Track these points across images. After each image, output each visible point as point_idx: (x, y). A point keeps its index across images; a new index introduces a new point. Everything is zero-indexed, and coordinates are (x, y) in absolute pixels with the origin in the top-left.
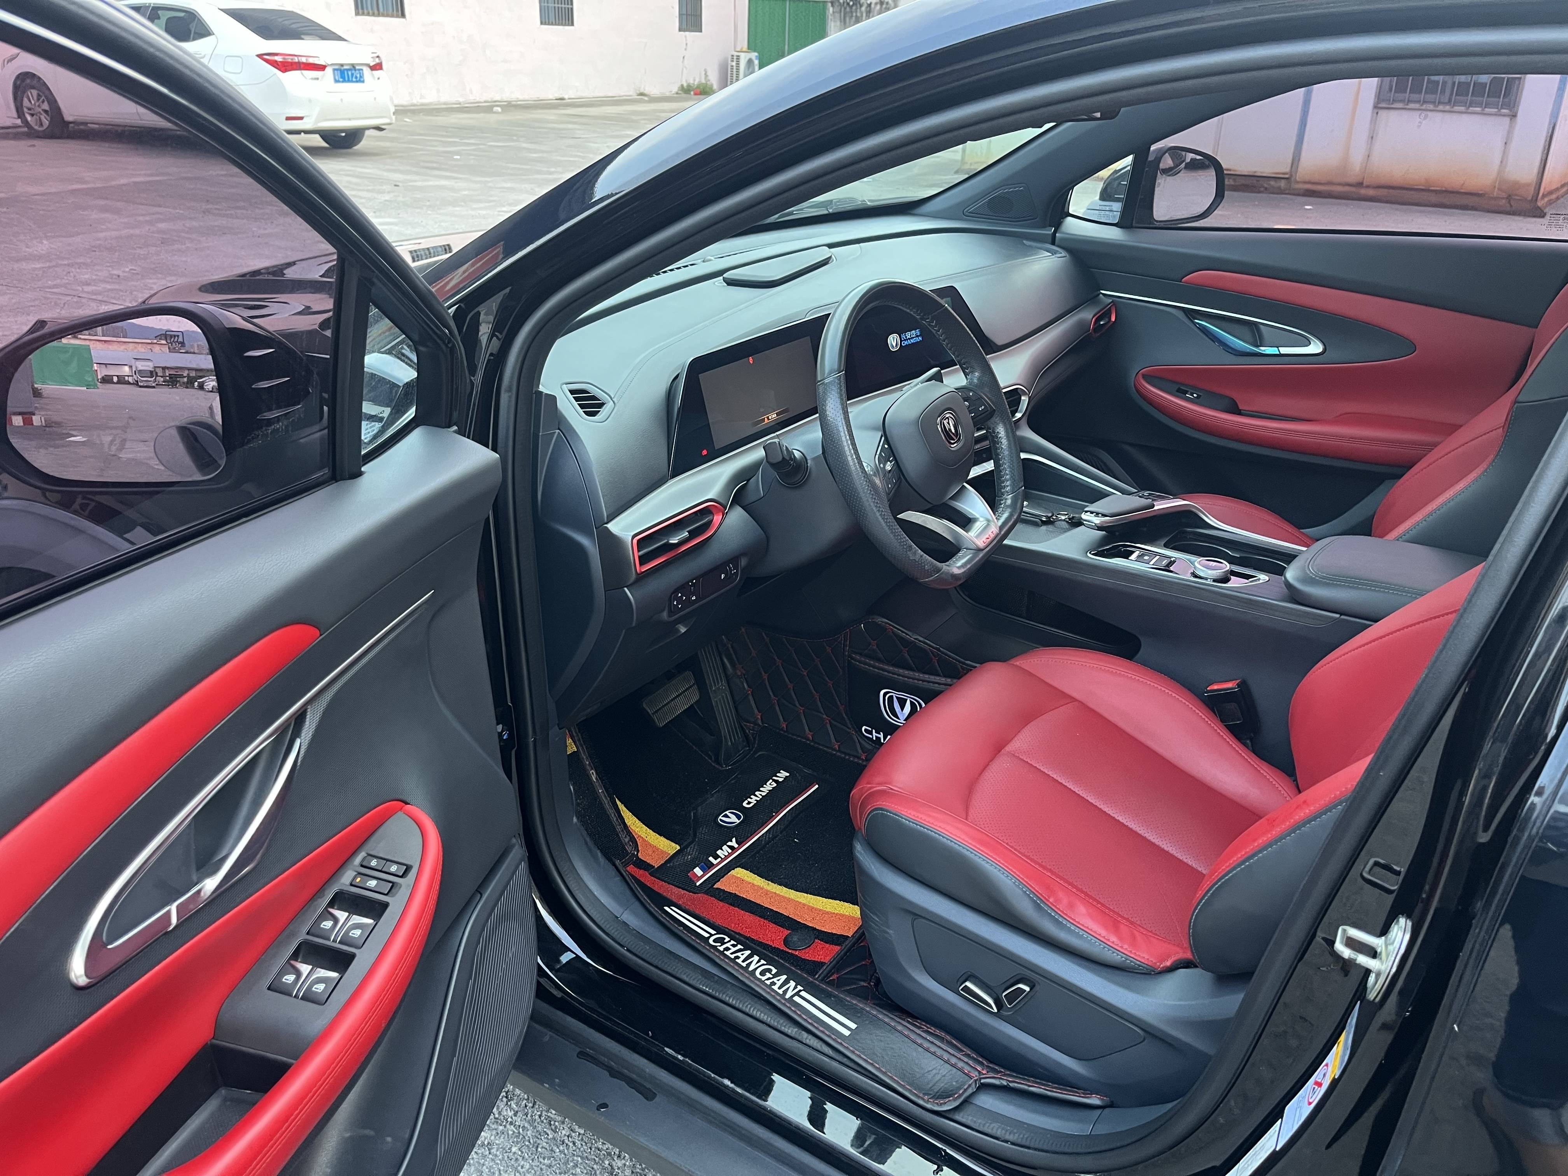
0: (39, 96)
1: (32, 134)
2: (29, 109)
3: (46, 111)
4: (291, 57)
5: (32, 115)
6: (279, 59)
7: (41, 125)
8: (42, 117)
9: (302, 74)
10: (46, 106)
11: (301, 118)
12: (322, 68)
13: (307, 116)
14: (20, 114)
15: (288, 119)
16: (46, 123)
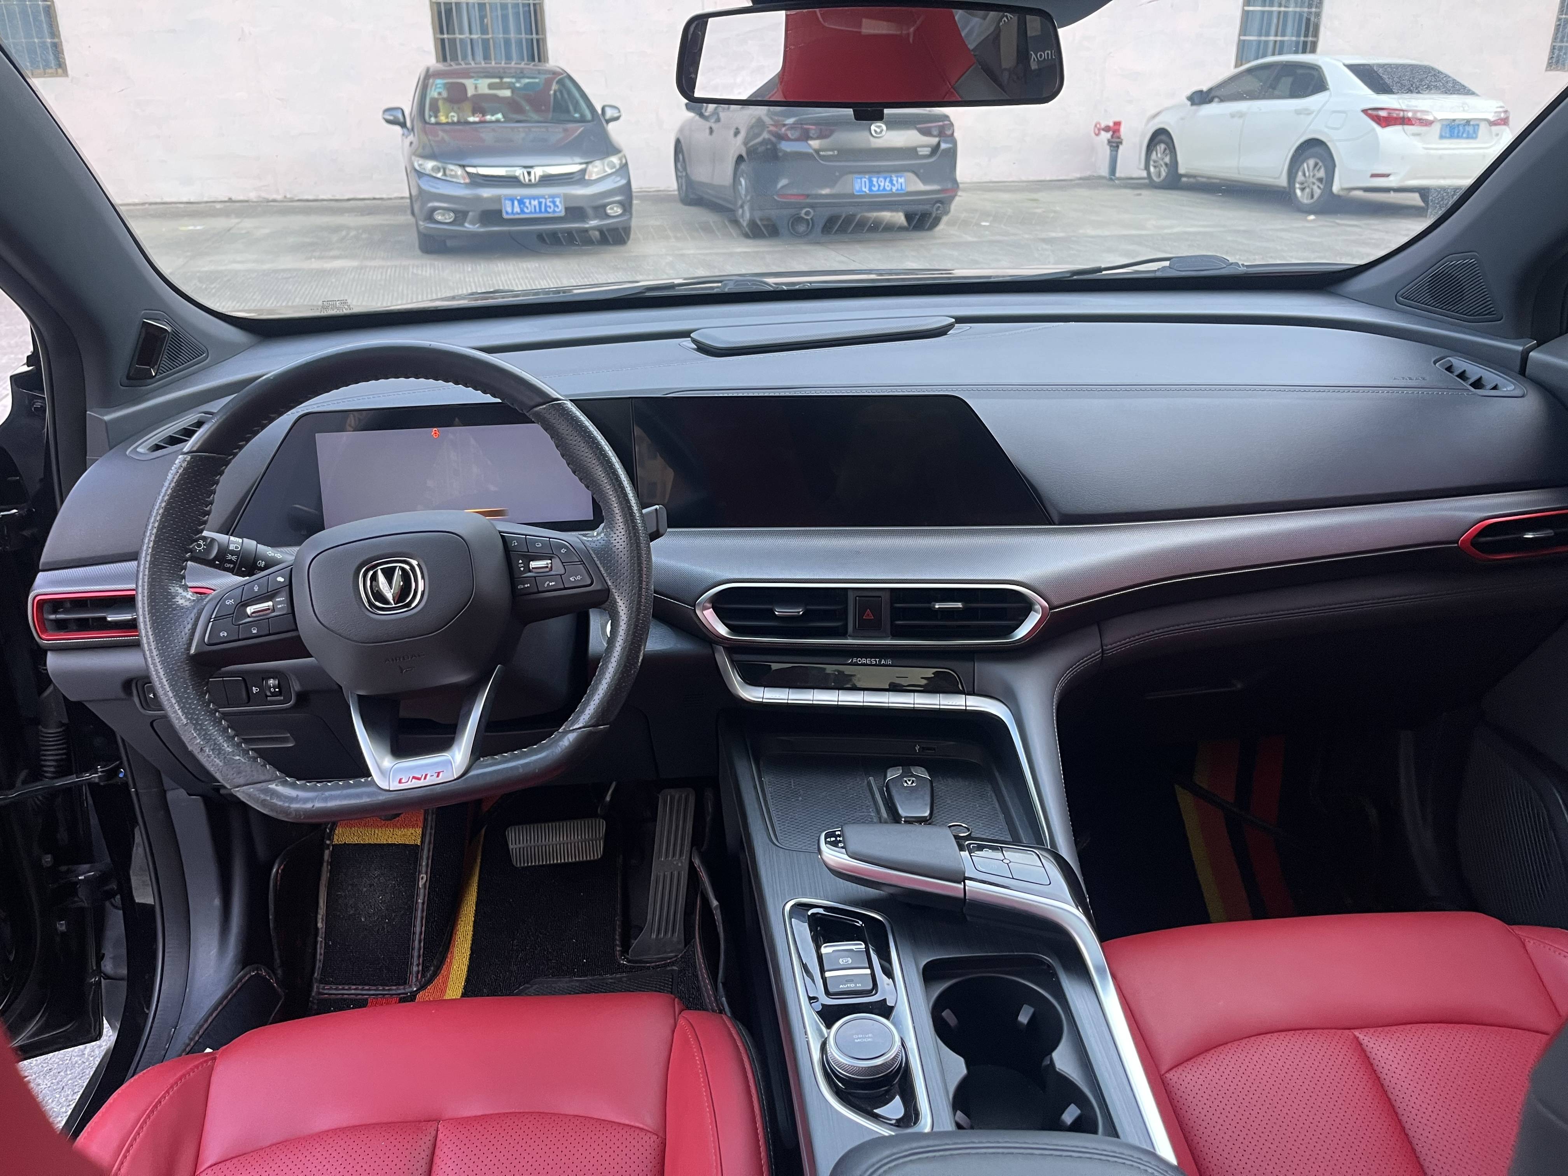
0: (1165, 149)
1: (1151, 185)
2: (1155, 162)
3: (1166, 164)
4: (1397, 112)
5: (1155, 167)
6: (1383, 114)
7: (1159, 176)
8: (1162, 169)
9: (1404, 129)
10: (1167, 159)
11: (1388, 175)
12: (1428, 123)
13: (1395, 173)
14: (1147, 168)
15: (1373, 176)
16: (1163, 174)
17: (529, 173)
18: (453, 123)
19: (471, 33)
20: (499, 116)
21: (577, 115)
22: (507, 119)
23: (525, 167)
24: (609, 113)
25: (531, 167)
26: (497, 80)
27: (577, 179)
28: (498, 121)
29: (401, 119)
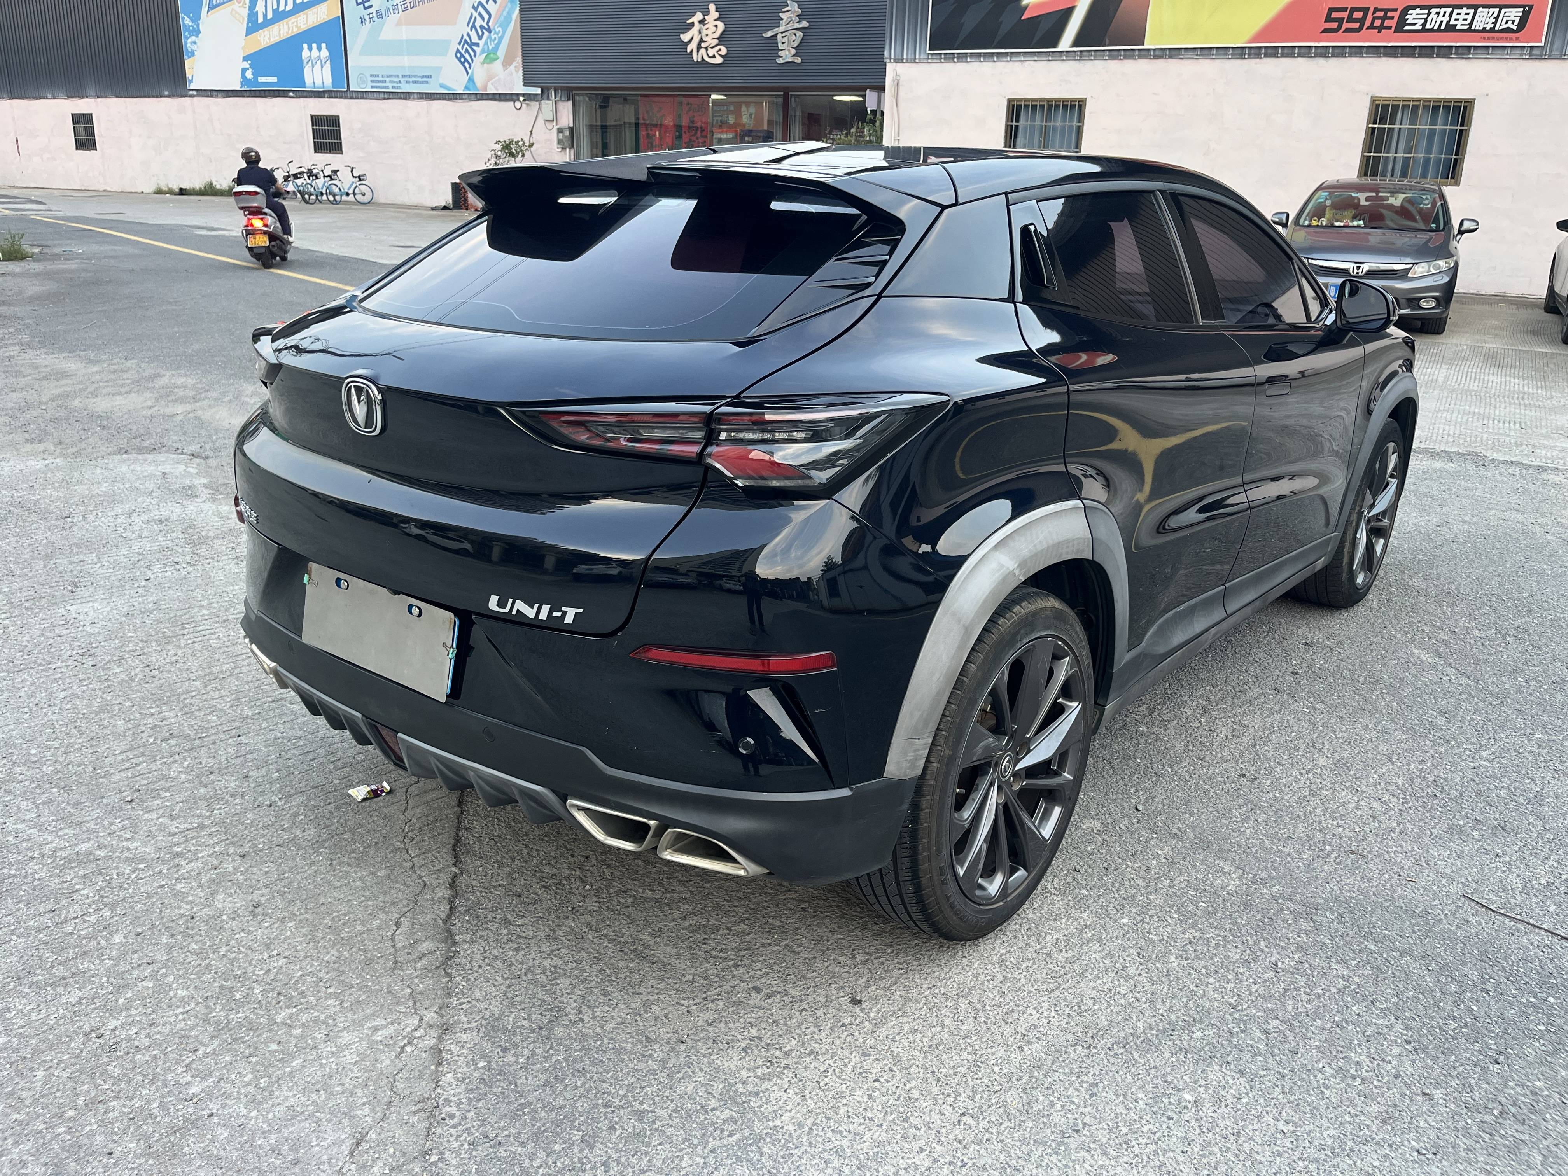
17: (1358, 268)
18: (1322, 226)
19: (1396, 153)
20: (1361, 222)
21: (1434, 226)
22: (1366, 227)
23: (1356, 263)
24: (1467, 225)
25: (1362, 263)
26: (1374, 194)
27: (1403, 275)
28: (1359, 226)
29: (1285, 221)
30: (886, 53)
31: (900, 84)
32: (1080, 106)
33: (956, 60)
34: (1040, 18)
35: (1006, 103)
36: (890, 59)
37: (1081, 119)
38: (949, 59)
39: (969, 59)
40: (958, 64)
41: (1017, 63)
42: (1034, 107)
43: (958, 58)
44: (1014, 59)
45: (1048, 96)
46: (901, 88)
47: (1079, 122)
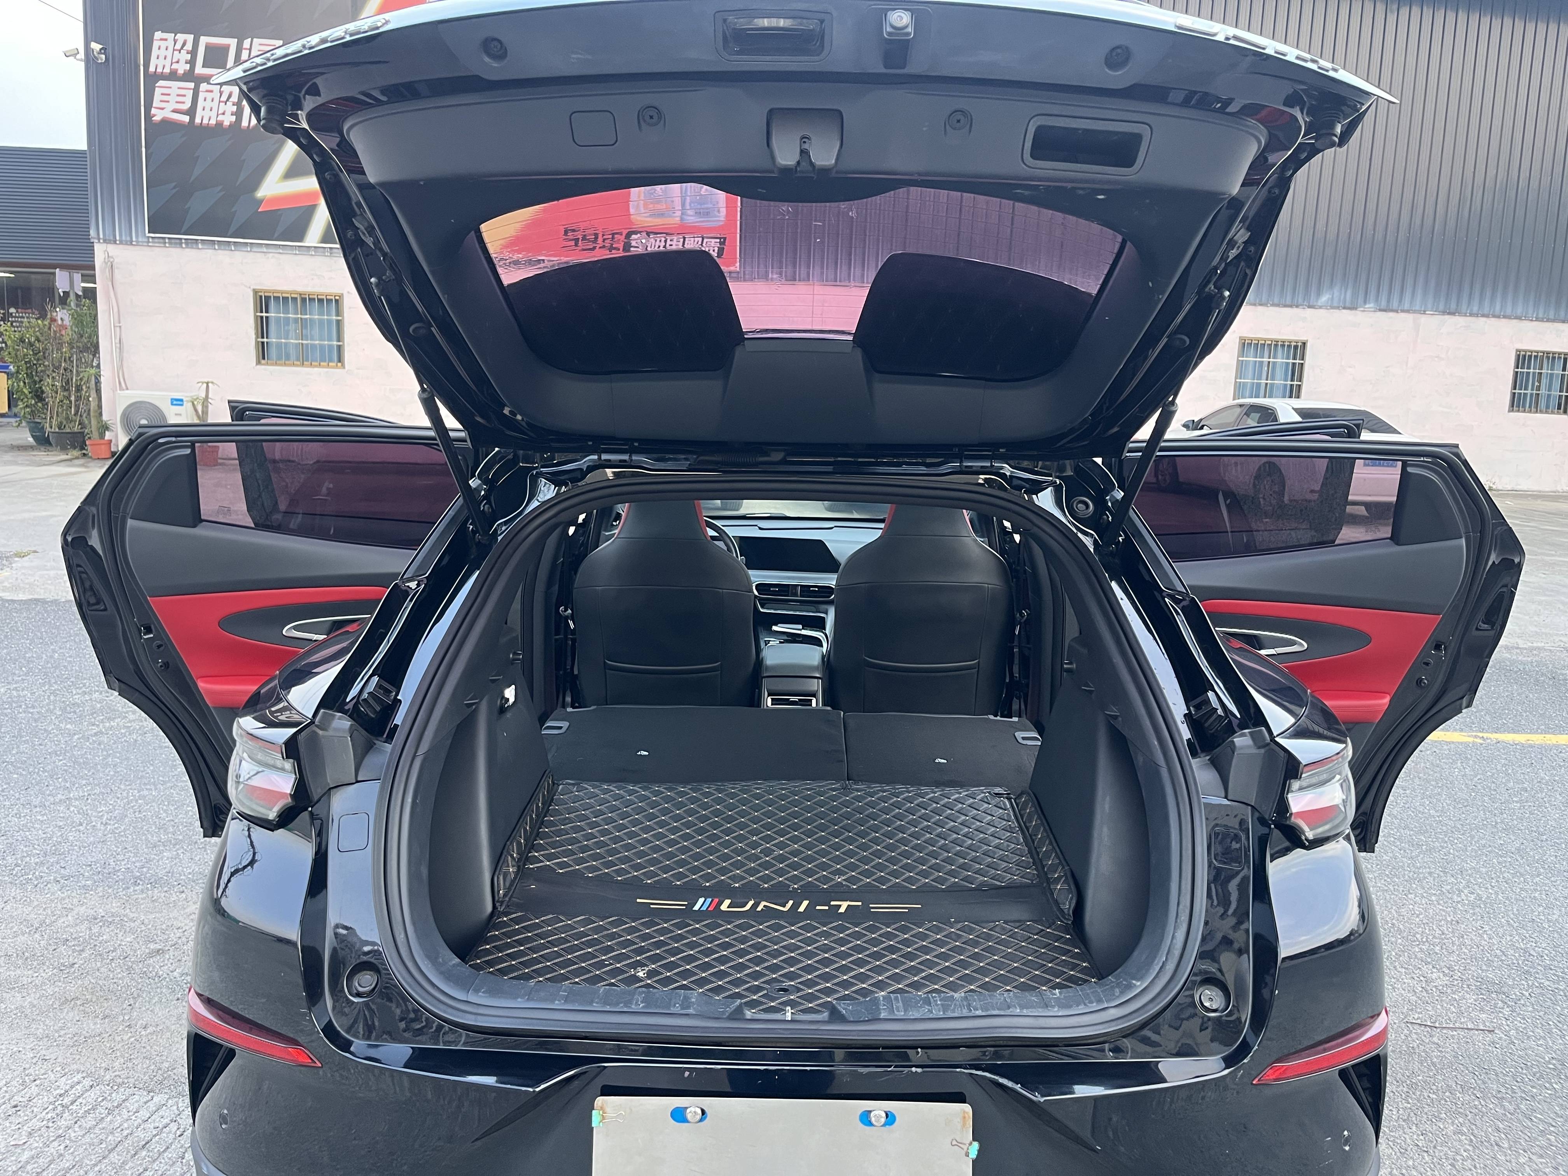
30: (92, 233)
31: (115, 265)
32: (337, 301)
33: (184, 246)
34: (279, 212)
35: (251, 294)
36: (99, 239)
37: (338, 313)
38: (176, 243)
39: (200, 246)
40: (187, 250)
41: (259, 255)
42: (285, 299)
43: (187, 244)
44: (255, 249)
45: (300, 289)
46: (116, 271)
47: (338, 315)
